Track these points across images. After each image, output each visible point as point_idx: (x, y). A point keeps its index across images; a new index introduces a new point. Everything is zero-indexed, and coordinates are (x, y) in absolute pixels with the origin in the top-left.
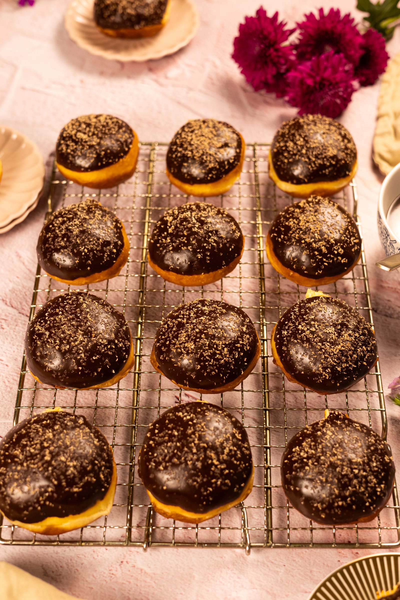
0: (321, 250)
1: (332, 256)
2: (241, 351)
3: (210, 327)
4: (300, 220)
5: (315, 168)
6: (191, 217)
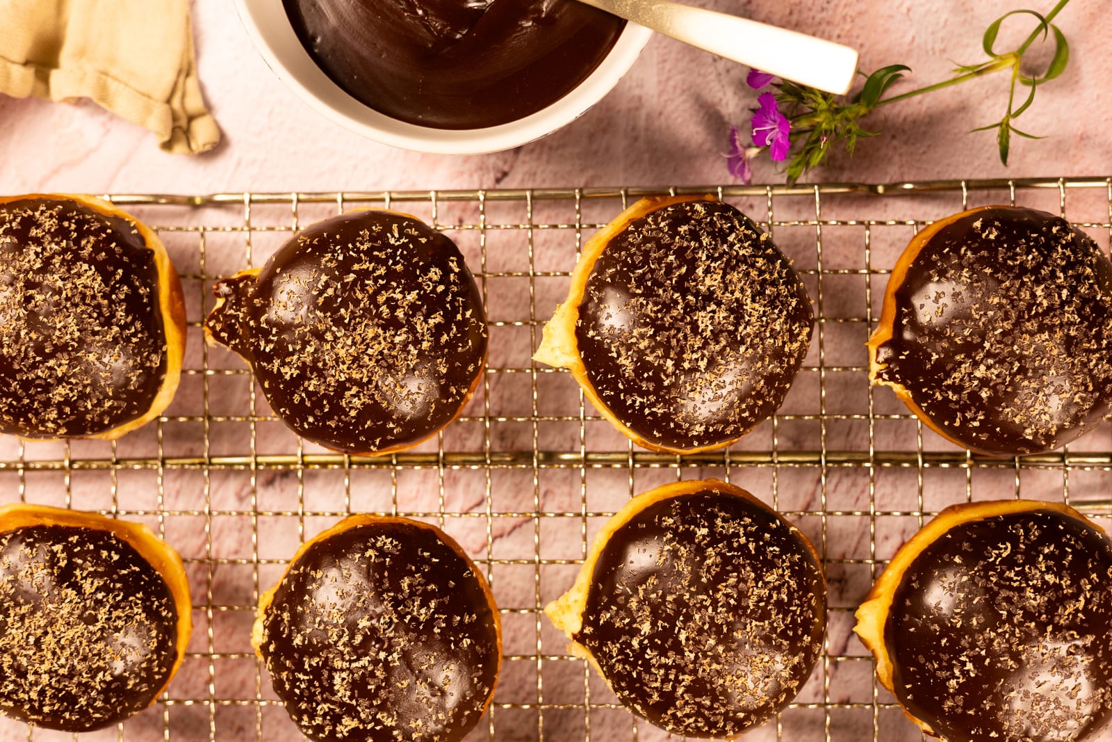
0: (437, 326)
1: (449, 298)
2: (762, 538)
3: (712, 618)
4: (350, 380)
5: (138, 325)
6: (351, 672)
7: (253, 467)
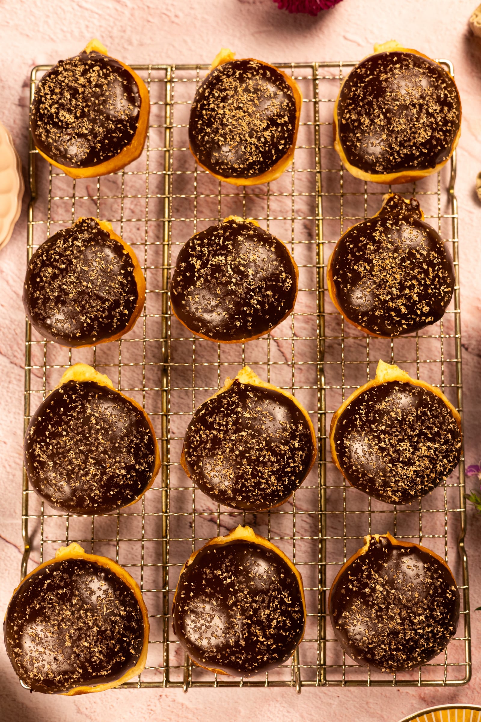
0: (400, 310)
1: (413, 317)
3: (253, 448)
4: (373, 266)
5: (399, 160)
6: (225, 265)
7: (317, 218)
